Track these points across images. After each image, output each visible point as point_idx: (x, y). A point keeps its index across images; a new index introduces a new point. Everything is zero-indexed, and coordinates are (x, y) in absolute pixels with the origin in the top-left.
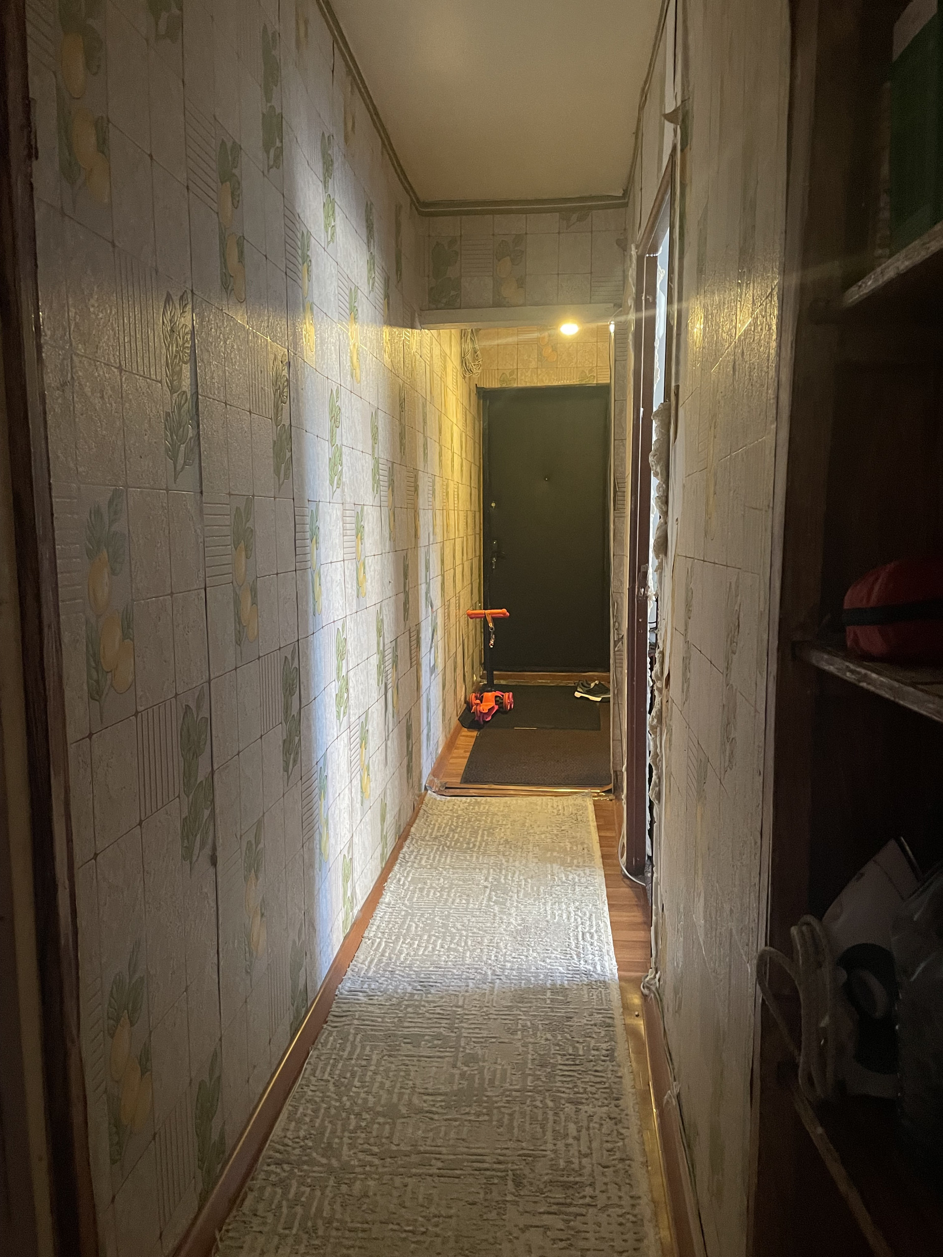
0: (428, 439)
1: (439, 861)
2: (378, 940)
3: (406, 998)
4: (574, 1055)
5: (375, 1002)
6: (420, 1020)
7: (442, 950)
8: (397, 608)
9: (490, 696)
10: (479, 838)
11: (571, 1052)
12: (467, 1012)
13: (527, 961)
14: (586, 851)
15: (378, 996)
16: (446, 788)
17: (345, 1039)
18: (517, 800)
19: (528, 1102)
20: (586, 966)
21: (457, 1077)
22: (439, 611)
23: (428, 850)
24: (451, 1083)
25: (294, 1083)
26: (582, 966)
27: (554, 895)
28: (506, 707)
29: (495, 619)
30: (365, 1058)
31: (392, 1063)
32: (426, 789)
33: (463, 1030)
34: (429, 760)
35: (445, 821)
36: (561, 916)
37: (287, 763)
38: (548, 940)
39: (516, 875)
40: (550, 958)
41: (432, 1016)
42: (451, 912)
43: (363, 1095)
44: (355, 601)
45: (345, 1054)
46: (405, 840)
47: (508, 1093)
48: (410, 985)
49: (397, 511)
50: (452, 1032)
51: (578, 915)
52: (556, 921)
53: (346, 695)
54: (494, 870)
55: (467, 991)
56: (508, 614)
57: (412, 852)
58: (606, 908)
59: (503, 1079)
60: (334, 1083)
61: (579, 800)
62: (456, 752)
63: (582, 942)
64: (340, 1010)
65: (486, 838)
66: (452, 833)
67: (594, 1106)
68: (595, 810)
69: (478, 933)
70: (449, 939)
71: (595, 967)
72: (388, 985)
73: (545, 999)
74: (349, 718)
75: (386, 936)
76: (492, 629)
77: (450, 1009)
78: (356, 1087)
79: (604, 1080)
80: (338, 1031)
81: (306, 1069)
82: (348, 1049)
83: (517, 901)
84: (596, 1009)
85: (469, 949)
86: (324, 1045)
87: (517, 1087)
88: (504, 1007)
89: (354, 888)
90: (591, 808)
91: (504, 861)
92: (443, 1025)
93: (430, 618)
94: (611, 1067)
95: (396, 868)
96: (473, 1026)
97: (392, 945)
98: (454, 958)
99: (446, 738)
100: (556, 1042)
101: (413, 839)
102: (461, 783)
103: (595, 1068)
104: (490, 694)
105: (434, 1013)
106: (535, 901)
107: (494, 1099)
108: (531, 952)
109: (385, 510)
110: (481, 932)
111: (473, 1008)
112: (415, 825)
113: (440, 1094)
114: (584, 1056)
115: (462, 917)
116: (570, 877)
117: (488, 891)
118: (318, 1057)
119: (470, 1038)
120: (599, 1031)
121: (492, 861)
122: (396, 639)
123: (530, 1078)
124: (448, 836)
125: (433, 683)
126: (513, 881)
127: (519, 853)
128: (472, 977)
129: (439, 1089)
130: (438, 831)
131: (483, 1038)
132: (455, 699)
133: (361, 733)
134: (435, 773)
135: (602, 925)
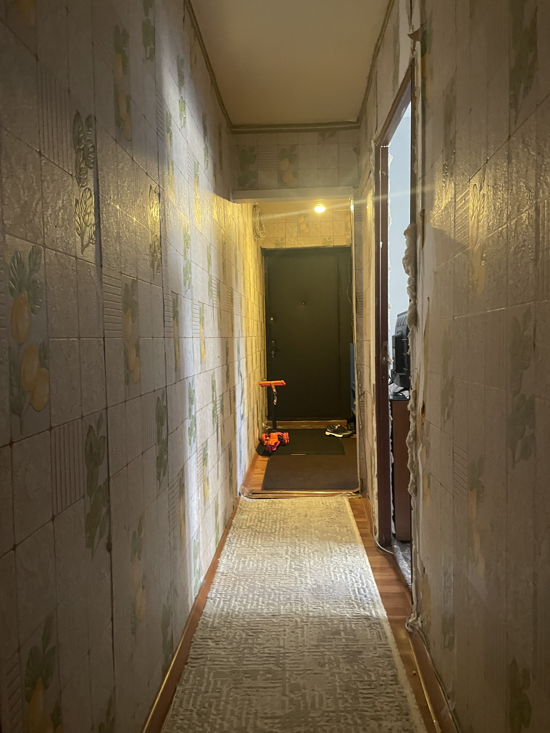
0: (238, 272)
1: (253, 542)
2: (218, 599)
3: (243, 642)
4: (369, 681)
5: (221, 646)
6: (255, 659)
7: (264, 605)
8: (223, 375)
9: (275, 435)
10: (278, 526)
11: (366, 679)
12: (287, 651)
13: (324, 610)
14: (349, 532)
15: (222, 641)
16: (253, 493)
17: (202, 675)
18: (299, 500)
19: (342, 721)
20: (365, 612)
21: (287, 703)
22: (245, 380)
23: (245, 535)
24: (283, 708)
25: (166, 714)
26: (362, 612)
27: (334, 563)
28: (285, 441)
29: (276, 387)
30: (218, 690)
31: (238, 694)
32: (240, 495)
33: (286, 665)
34: (241, 476)
35: (254, 515)
36: (341, 577)
37: (159, 473)
38: (335, 595)
39: (306, 550)
40: (339, 607)
41: (262, 655)
42: (266, 577)
43: (219, 721)
44: (199, 366)
45: (203, 689)
46: (229, 529)
47: (326, 714)
48: (244, 632)
49: (222, 312)
50: (278, 667)
51: (352, 576)
52: (338, 580)
53: (194, 428)
54: (291, 547)
55: (285, 635)
56: (285, 383)
57: (235, 536)
58: (370, 570)
59: (321, 704)
60: (196, 713)
61: (339, 498)
62: (256, 471)
63: (358, 595)
64: (196, 653)
65: (282, 526)
66: (259, 522)
67: (391, 722)
68: (351, 505)
69: (287, 592)
70: (267, 596)
71: (371, 613)
72: (228, 633)
73: (341, 639)
74: (197, 444)
75: (223, 596)
76: (275, 393)
77: (275, 649)
78: (213, 715)
79: (395, 700)
80: (196, 671)
81: (175, 702)
82: (205, 684)
83: (310, 568)
84: (378, 645)
85: (282, 604)
86: (187, 682)
87: (331, 709)
88: (313, 645)
89: (200, 563)
90: (348, 504)
91: (296, 540)
92: (271, 662)
93: (240, 383)
94: (397, 690)
95: (225, 547)
96: (293, 662)
97: (228, 602)
98: (273, 610)
99: (250, 461)
100: (354, 671)
101: (234, 527)
102: (262, 490)
103: (386, 691)
104: (274, 434)
105: (263, 653)
106: (321, 567)
107: (317, 719)
108: (325, 604)
109: (216, 310)
110: (288, 591)
111: (291, 648)
112: (235, 518)
113: (277, 718)
114: (376, 681)
115: (274, 581)
116: (343, 549)
117: (289, 561)
118: (183, 692)
119: (293, 671)
120: (383, 661)
121: (288, 541)
122: (222, 395)
123: (340, 701)
124: (257, 525)
125: (243, 426)
126: (305, 554)
127: (306, 535)
128: (287, 624)
129: (275, 713)
130: (250, 521)
131: (301, 670)
132: (254, 437)
133: (204, 456)
134: (245, 484)
135: (370, 582)
